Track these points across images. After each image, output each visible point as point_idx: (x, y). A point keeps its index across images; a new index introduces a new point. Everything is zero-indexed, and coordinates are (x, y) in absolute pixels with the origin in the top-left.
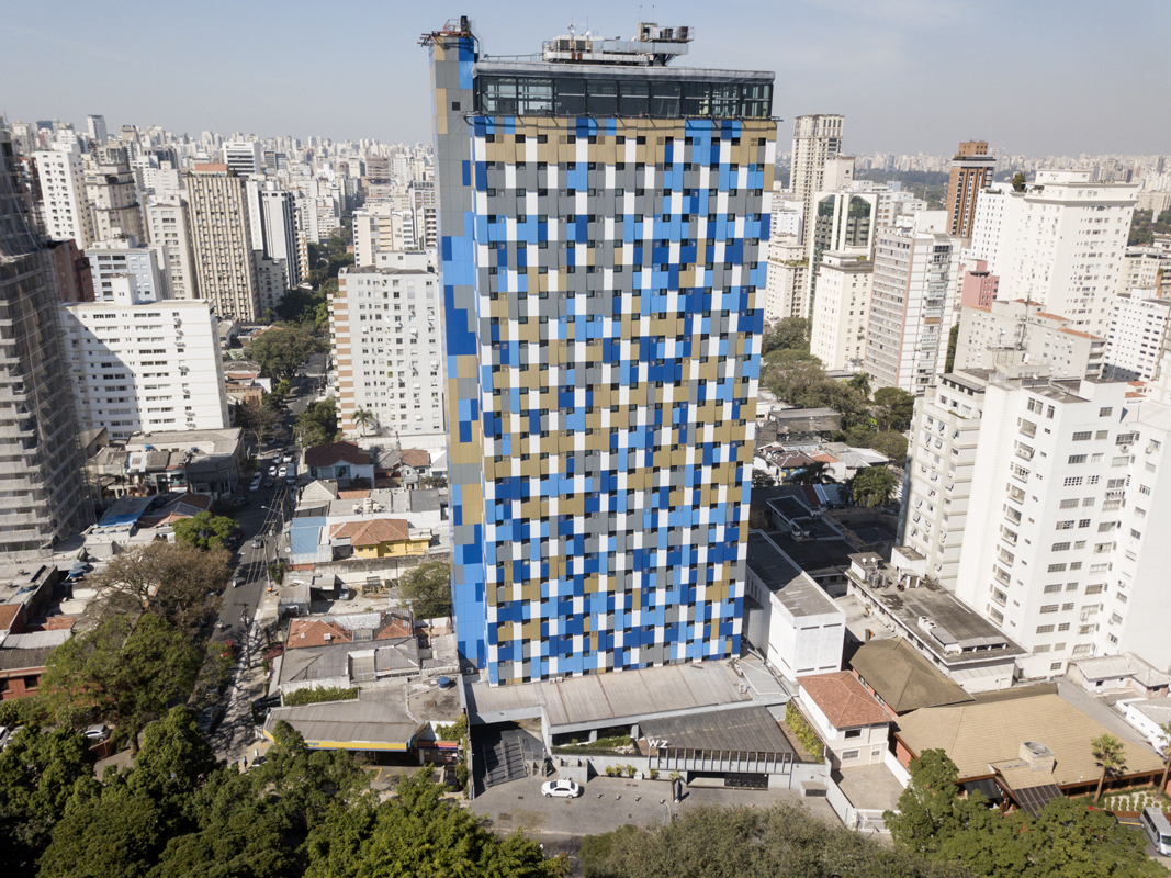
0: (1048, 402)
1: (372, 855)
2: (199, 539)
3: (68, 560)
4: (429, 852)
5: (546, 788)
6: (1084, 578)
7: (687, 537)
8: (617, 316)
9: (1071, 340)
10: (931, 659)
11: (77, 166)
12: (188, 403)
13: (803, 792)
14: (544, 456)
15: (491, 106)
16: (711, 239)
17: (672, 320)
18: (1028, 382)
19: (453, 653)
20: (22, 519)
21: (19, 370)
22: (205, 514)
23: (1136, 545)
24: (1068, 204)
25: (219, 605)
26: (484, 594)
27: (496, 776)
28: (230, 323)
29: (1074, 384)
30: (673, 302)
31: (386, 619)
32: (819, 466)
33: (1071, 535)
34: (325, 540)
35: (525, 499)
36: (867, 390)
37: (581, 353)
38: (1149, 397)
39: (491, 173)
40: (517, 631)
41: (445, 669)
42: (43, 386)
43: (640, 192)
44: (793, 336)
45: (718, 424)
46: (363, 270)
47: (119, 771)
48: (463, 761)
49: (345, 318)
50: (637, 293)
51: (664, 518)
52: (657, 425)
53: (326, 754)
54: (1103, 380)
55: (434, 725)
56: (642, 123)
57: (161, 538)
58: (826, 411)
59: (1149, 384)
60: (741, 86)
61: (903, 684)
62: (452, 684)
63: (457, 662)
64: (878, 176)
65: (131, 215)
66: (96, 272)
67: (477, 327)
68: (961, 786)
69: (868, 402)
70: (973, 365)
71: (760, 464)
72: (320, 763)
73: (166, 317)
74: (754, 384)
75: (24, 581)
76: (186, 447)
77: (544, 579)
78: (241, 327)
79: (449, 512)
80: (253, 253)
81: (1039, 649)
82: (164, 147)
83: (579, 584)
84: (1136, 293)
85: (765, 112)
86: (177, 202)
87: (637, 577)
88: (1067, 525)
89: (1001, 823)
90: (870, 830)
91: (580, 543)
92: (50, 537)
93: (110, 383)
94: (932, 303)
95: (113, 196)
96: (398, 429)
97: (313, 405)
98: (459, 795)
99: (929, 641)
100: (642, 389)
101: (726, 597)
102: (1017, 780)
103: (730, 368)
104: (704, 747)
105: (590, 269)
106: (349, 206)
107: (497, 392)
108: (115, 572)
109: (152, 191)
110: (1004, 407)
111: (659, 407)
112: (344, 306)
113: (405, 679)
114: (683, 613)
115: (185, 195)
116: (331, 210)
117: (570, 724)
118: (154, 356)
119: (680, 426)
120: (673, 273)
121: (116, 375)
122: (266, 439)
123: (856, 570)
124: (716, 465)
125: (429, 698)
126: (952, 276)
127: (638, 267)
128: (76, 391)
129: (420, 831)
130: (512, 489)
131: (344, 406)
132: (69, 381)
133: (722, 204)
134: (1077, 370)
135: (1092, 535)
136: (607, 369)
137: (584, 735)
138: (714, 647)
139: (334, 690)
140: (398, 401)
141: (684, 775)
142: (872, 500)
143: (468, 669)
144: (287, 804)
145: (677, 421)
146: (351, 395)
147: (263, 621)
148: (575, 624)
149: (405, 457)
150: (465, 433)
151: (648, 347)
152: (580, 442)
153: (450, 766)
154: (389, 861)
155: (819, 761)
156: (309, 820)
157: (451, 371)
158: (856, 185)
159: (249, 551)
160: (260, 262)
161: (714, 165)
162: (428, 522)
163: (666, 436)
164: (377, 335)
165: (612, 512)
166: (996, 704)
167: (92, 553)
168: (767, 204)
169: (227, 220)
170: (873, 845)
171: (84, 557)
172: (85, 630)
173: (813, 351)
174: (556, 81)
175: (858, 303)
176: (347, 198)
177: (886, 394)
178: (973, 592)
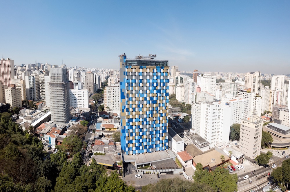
0: (209, 105)
1: (106, 187)
2: (83, 124)
3: (67, 125)
4: (116, 188)
5: (136, 176)
6: (216, 131)
7: (158, 129)
8: (146, 93)
9: (211, 96)
10: (197, 147)
11: (74, 72)
12: (84, 104)
13: (179, 174)
14: (135, 115)
15: (128, 64)
16: (160, 82)
17: (155, 94)
18: (206, 102)
19: (120, 149)
20: (62, 118)
21: (64, 97)
22: (85, 121)
23: (222, 125)
24: (209, 78)
25: (85, 135)
26: (126, 138)
27: (127, 173)
28: (90, 93)
29: (212, 102)
30: (155, 91)
31: (110, 141)
32: (178, 116)
33: (214, 124)
34: (101, 127)
35: (132, 122)
36: (185, 104)
37: (141, 99)
38: (221, 103)
39: (128, 73)
40: (131, 145)
41: (119, 151)
42: (66, 100)
43: (150, 76)
44: (173, 97)
45: (163, 110)
46: (109, 86)
47: (70, 161)
48: (122, 170)
49: (106, 93)
50: (150, 90)
51: (155, 126)
52: (153, 110)
53: (100, 165)
54: (216, 101)
55: (117, 162)
56: (150, 67)
57: (79, 123)
58: (179, 108)
59: (221, 102)
60: (164, 62)
61: (193, 152)
62: (120, 154)
63: (121, 150)
64: (184, 74)
65: (79, 78)
66: (74, 85)
67: (125, 95)
68: (203, 169)
69: (185, 106)
70: (199, 100)
71: (169, 116)
72: (99, 167)
73: (82, 92)
74: (168, 104)
75: (62, 127)
76: (83, 110)
77: (135, 136)
78: (92, 94)
79: (120, 124)
80: (94, 83)
81: (212, 143)
82: (84, 70)
83: (141, 137)
84: (218, 89)
85: (167, 65)
86: (85, 77)
87: (150, 136)
88: (214, 123)
89: (210, 174)
90: (190, 180)
91: (141, 130)
92: (65, 121)
93: (74, 100)
94: (193, 91)
95: (77, 76)
96: (113, 110)
97: (101, 105)
98: (121, 177)
99: (197, 144)
100: (151, 105)
101: (165, 139)
102: (211, 166)
103: (164, 101)
104: (162, 167)
105: (142, 87)
106: (107, 77)
107: (128, 105)
108: (72, 128)
109: (82, 75)
110: (204, 106)
111: (153, 107)
112: (106, 91)
113: (113, 153)
114: (158, 142)
115: (86, 76)
116: (105, 78)
117: (140, 163)
118: (80, 97)
119: (157, 110)
120: (155, 87)
121: (75, 99)
122: (94, 110)
123: (185, 133)
124: (162, 117)
125: (116, 157)
126: (195, 88)
127: (150, 86)
128: (70, 101)
129: (114, 183)
130: (130, 120)
131: (105, 106)
132: (69, 99)
133: (162, 78)
134: (212, 101)
135: (217, 124)
136: (145, 101)
137: (142, 165)
138: (163, 148)
139: (101, 153)
140: (113, 106)
141: (159, 173)
142: (187, 121)
143: (123, 152)
144: (93, 174)
145: (156, 110)
146: (106, 104)
147: (92, 139)
148: (140, 144)
149: (114, 114)
150: (123, 111)
151: (151, 98)
152: (141, 113)
153: (119, 170)
154: (109, 189)
155: (181, 168)
156: (97, 178)
157: (121, 101)
158: (181, 75)
159: (91, 127)
160: (95, 85)
161: (160, 72)
162: (117, 125)
163: (155, 112)
164: (110, 95)
165: (146, 125)
166: (207, 153)
167: (70, 124)
168: (168, 78)
169: (91, 79)
170: (191, 183)
171: (69, 125)
172: (68, 136)
173: (176, 99)
174: (137, 61)
175: (182, 92)
176: (107, 76)
177: (187, 105)
178: (202, 135)
